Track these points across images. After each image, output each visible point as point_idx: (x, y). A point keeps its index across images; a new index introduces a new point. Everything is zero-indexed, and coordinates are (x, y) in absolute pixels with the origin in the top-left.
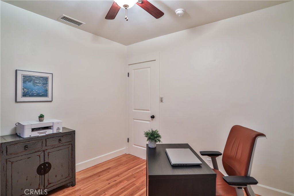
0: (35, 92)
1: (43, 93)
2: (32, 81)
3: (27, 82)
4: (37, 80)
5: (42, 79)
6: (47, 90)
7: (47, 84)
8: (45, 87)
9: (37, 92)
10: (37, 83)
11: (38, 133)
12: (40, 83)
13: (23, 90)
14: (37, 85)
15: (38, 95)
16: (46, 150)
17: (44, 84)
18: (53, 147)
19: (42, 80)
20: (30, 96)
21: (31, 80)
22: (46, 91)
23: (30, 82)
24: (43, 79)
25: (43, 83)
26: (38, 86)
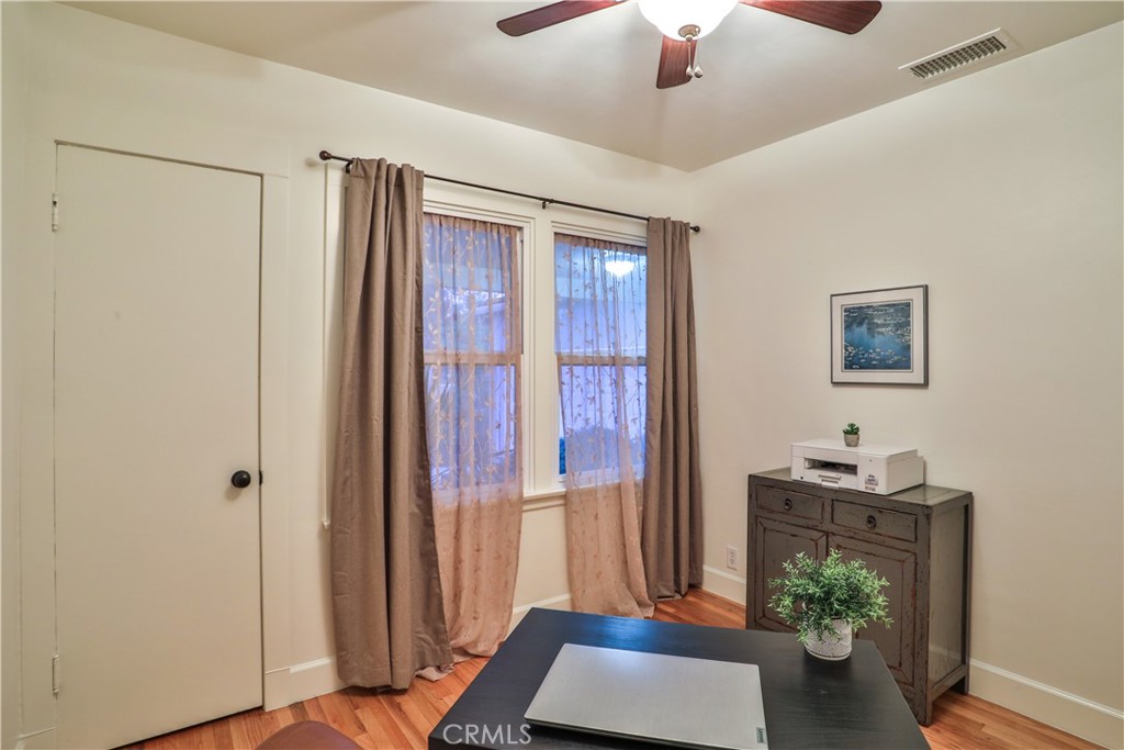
0: (872, 356)
1: (896, 358)
2: (866, 321)
3: (855, 326)
4: (879, 317)
5: (892, 310)
6: (909, 346)
7: (908, 324)
8: (903, 335)
9: (879, 354)
10: (878, 326)
11: (820, 476)
12: (888, 325)
13: (846, 350)
14: (879, 333)
15: (884, 365)
16: (834, 534)
17: (899, 326)
18: (852, 534)
19: (891, 314)
20: (861, 368)
21: (864, 319)
22: (907, 348)
23: (860, 324)
24: (896, 311)
25: (895, 325)
26: (880, 336)
